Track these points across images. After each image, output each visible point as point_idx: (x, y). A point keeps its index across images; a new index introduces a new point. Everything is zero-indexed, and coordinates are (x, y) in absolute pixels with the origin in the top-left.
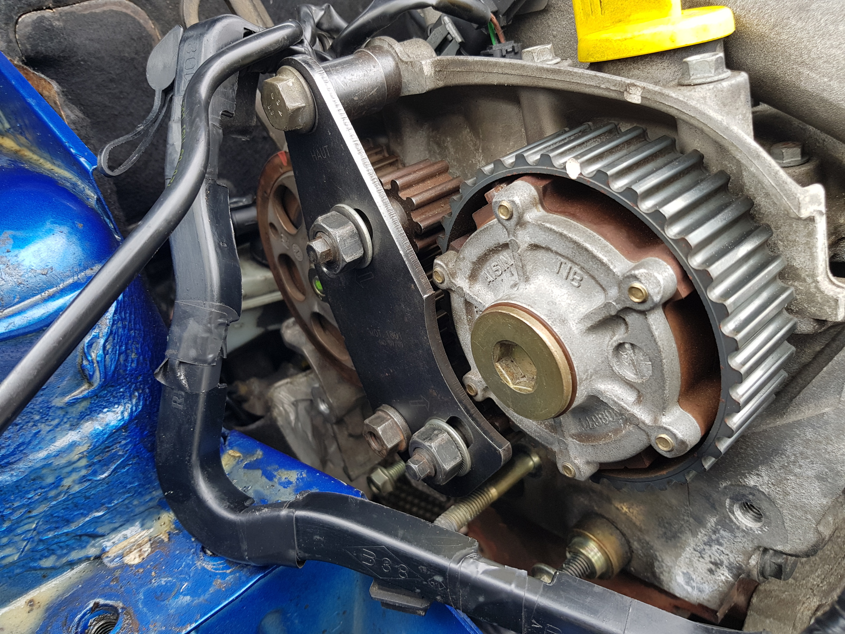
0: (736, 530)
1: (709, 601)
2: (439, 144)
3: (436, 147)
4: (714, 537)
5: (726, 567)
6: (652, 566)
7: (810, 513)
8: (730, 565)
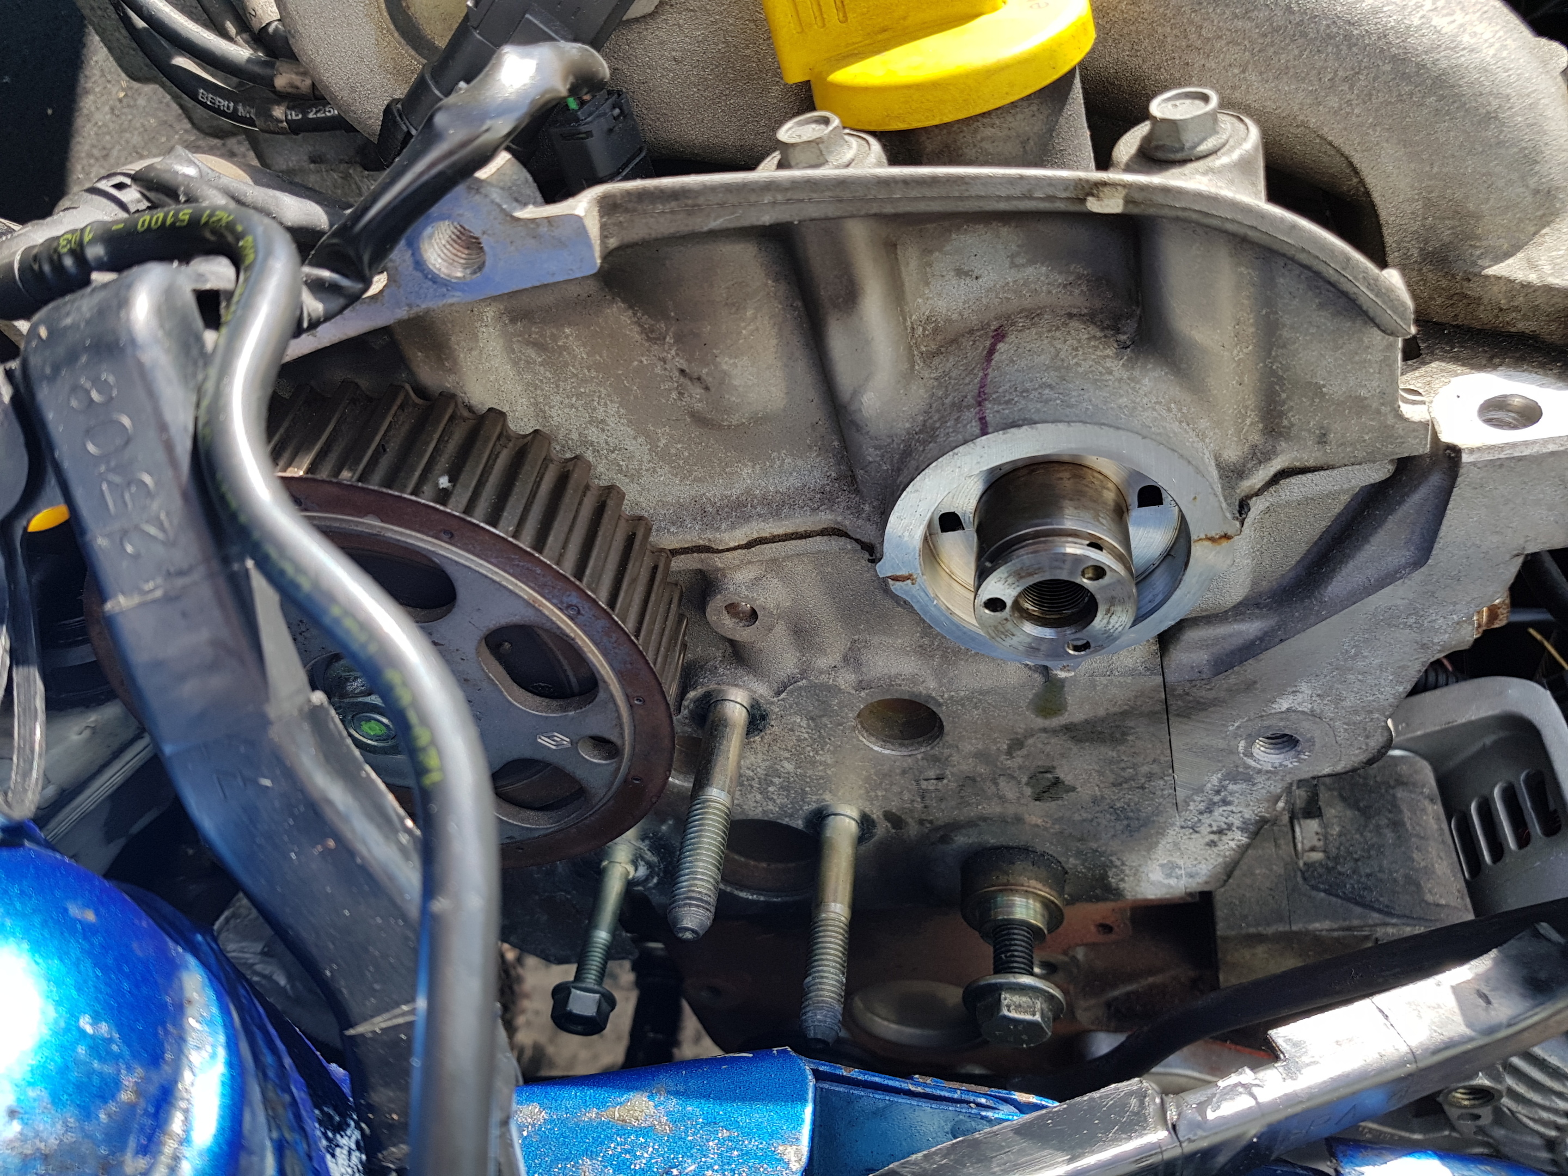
0: (1255, 776)
1: (1206, 883)
2: (540, 346)
3: (532, 353)
4: (1216, 799)
5: (1238, 828)
6: (1104, 877)
7: (1378, 710)
8: (1244, 823)
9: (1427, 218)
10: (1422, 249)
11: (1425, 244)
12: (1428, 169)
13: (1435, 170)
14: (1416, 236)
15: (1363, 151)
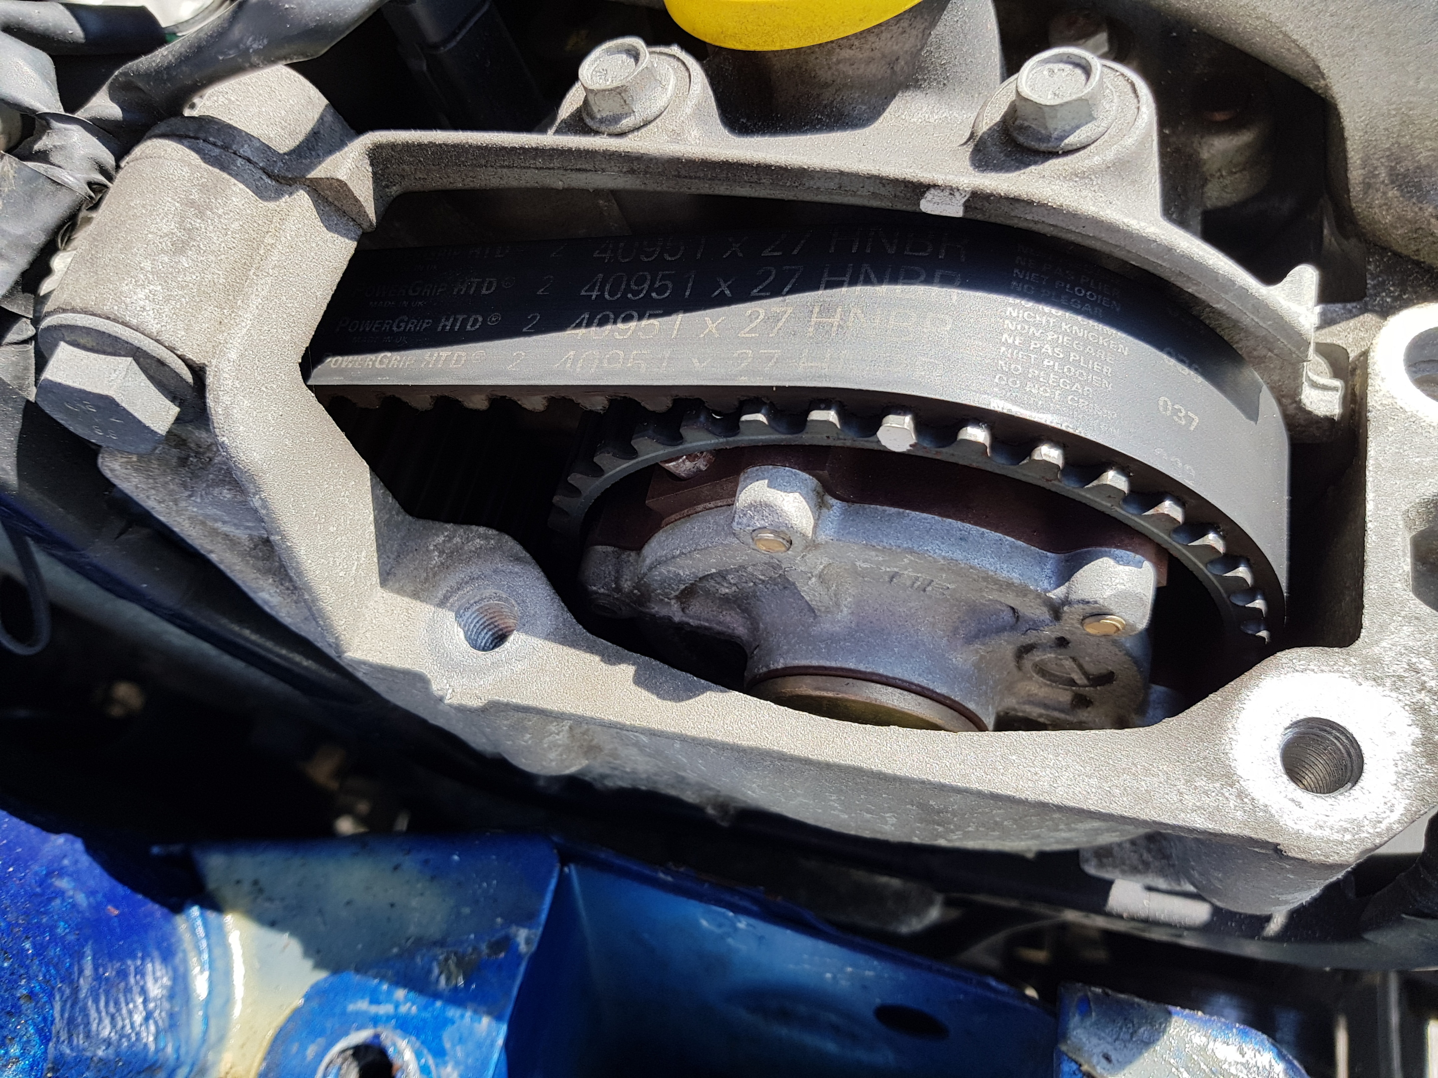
9: (1404, 136)
10: (1392, 168)
11: (1397, 163)
12: (1411, 83)
13: (1421, 85)
14: (1388, 153)
15: (1333, 56)
